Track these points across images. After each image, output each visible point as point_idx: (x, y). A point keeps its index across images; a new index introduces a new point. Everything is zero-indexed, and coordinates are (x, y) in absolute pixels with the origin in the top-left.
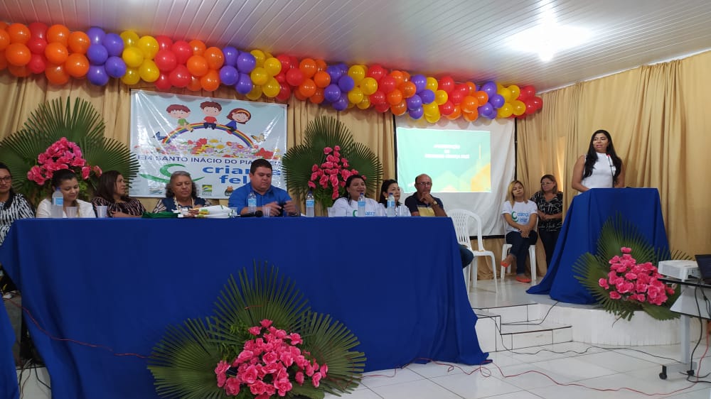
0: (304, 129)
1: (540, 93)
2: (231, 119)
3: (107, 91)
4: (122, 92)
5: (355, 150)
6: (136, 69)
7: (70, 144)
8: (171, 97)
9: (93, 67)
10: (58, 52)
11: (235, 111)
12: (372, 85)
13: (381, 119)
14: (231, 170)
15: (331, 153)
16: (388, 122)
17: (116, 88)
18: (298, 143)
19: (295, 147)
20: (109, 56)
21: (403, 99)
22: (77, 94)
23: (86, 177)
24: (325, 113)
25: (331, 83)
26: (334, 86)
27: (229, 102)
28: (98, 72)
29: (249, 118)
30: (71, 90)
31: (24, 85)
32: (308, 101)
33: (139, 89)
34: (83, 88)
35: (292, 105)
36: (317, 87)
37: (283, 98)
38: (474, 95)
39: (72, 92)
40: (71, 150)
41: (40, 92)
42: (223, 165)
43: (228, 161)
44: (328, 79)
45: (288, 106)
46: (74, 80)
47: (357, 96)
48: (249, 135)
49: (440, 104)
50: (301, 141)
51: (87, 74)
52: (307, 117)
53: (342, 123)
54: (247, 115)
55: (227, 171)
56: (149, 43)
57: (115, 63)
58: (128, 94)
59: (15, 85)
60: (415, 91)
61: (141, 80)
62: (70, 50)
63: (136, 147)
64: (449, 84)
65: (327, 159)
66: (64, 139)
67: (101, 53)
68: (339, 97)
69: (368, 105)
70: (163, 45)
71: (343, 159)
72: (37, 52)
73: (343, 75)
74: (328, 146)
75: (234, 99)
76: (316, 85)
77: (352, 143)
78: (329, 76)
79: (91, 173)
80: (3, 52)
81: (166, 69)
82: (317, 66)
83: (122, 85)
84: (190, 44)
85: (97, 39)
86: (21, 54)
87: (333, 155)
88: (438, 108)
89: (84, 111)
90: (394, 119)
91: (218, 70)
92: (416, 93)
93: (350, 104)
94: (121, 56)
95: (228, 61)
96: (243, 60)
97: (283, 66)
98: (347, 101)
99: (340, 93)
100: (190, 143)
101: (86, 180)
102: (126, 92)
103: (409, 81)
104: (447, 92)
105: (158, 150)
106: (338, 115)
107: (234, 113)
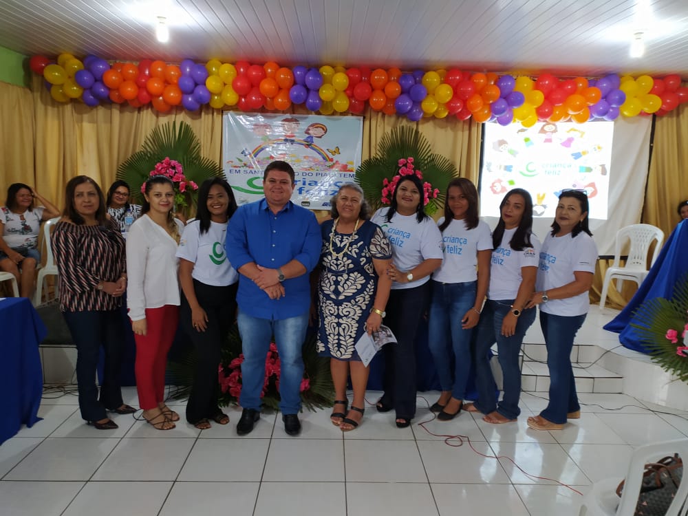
0: (379, 141)
2: (308, 133)
3: (203, 114)
4: (215, 114)
5: (433, 159)
6: (219, 94)
7: (173, 162)
8: (256, 116)
9: (185, 96)
10: (155, 86)
11: (312, 125)
12: (446, 92)
13: (466, 127)
14: (307, 183)
15: (405, 165)
16: (474, 129)
17: (211, 111)
18: (373, 155)
19: (370, 159)
20: (196, 84)
21: (485, 104)
22: (181, 118)
23: (183, 191)
24: (404, 123)
25: (402, 93)
26: (405, 97)
27: (306, 118)
28: (190, 99)
29: (325, 133)
30: (176, 114)
31: (142, 113)
32: (383, 112)
33: (230, 110)
34: (186, 113)
35: (368, 116)
36: (388, 99)
37: (352, 111)
38: (582, 93)
39: (178, 116)
40: (174, 168)
41: (154, 117)
42: (300, 178)
43: (304, 174)
44: (397, 89)
45: (364, 118)
46: (179, 107)
47: (430, 106)
48: (324, 149)
49: (535, 107)
50: (376, 153)
51: (181, 102)
52: (383, 129)
53: (420, 132)
54: (323, 129)
55: (304, 184)
56: (227, 71)
57: (200, 91)
58: (220, 116)
59: (136, 112)
60: (499, 94)
61: (225, 105)
62: (167, 82)
63: (228, 162)
64: (547, 82)
65: (400, 171)
66: (167, 158)
67: (188, 83)
68: (409, 107)
69: (446, 114)
70: (242, 70)
71: (417, 170)
72: (141, 87)
73: (416, 82)
74: (403, 158)
75: (311, 114)
76: (386, 96)
77: (429, 154)
78: (399, 86)
79: (187, 187)
80: (118, 89)
81: (242, 93)
82: (389, 76)
83: (213, 109)
84: (265, 67)
85: (188, 70)
86: (130, 90)
87: (406, 167)
88: (534, 111)
89: (187, 133)
90: (483, 125)
91: (289, 90)
92: (501, 97)
93: (425, 113)
94: (205, 84)
95: (298, 80)
96: (310, 78)
97: (350, 79)
98: (421, 110)
99: (412, 103)
100: (272, 157)
101: (183, 193)
102: (218, 113)
103: (495, 84)
104: (543, 92)
105: (245, 165)
106: (417, 125)
107: (311, 128)
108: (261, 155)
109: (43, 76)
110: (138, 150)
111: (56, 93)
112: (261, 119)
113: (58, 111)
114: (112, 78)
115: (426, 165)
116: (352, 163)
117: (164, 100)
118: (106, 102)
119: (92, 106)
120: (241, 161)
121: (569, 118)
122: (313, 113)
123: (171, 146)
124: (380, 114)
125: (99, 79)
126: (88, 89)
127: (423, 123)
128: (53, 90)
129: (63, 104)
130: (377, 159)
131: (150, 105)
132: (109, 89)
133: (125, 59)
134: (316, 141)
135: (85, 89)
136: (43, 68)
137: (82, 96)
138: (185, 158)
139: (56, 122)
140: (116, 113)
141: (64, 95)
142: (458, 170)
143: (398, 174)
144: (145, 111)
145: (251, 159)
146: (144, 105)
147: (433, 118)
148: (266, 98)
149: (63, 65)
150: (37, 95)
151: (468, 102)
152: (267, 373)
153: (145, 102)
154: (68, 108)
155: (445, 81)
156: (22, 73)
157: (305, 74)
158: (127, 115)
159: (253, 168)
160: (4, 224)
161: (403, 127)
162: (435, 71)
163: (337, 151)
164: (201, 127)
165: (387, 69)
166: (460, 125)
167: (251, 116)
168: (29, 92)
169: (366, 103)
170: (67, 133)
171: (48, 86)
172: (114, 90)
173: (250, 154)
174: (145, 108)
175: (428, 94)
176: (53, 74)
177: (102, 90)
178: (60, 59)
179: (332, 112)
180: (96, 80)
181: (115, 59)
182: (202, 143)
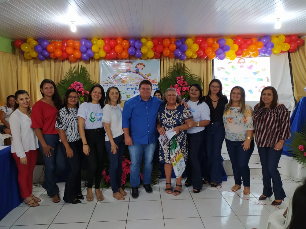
0: (168, 69)
1: (303, 37)
2: (137, 68)
3: (91, 61)
4: (96, 61)
5: (192, 76)
6: (98, 53)
7: (78, 83)
8: (114, 61)
9: (83, 54)
10: (70, 50)
11: (138, 64)
12: (196, 47)
13: (205, 61)
15: (180, 79)
16: (209, 62)
17: (94, 60)
18: (165, 75)
19: (164, 77)
20: (87, 49)
21: (213, 51)
22: (81, 64)
24: (178, 61)
25: (177, 48)
26: (178, 50)
27: (135, 61)
28: (85, 55)
29: (144, 67)
30: (79, 62)
31: (64, 62)
32: (169, 57)
33: (102, 59)
34: (83, 61)
35: (162, 59)
36: (171, 51)
37: (155, 57)
38: (255, 44)
39: (80, 63)
40: (79, 85)
41: (69, 64)
42: (134, 87)
43: (136, 85)
44: (175, 47)
45: (161, 60)
46: (80, 59)
47: (189, 53)
48: (144, 74)
49: (235, 51)
50: (167, 75)
51: (81, 57)
52: (169, 64)
53: (185, 65)
54: (143, 65)
55: (136, 89)
56: (101, 43)
57: (89, 52)
58: (98, 62)
59: (62, 62)
60: (219, 47)
61: (100, 57)
62: (74, 49)
63: (102, 82)
64: (239, 41)
65: (177, 82)
66: (76, 81)
67: (84, 49)
68: (180, 54)
69: (196, 56)
70: (107, 42)
71: (185, 81)
72: (64, 51)
73: (183, 44)
74: (179, 76)
75: (138, 59)
76: (170, 50)
77: (190, 74)
78: (175, 45)
79: (85, 93)
80: (53, 53)
81: (107, 52)
82: (171, 41)
83: (95, 59)
84: (117, 40)
85: (83, 43)
86: (59, 53)
87: (180, 80)
88: (235, 53)
89: (84, 70)
90: (213, 60)
91: (128, 49)
92: (220, 48)
93: (187, 57)
94: (91, 49)
95: (131, 45)
96: (137, 44)
97: (154, 44)
98: (185, 55)
99: (181, 52)
100: (121, 79)
101: (83, 96)
102: (97, 61)
103: (217, 42)
104: (238, 45)
105: (110, 83)
106: (184, 61)
107: (138, 65)
108: (116, 78)
109: (20, 48)
110: (63, 79)
111: (26, 55)
112: (116, 62)
113: (27, 63)
114: (51, 48)
115: (188, 79)
116: (156, 80)
117: (73, 56)
118: (48, 58)
119: (42, 60)
120: (108, 81)
121: (250, 55)
122: (138, 58)
123: (77, 76)
124: (168, 58)
125: (45, 49)
126: (40, 53)
127: (186, 61)
128: (25, 54)
129: (30, 60)
130: (167, 77)
131: (67, 59)
132: (49, 53)
133: (56, 40)
134: (140, 71)
135: (39, 53)
136: (21, 45)
137: (38, 56)
138: (84, 81)
139: (26, 68)
140: (52, 63)
141: (30, 56)
142: (203, 80)
143: (177, 83)
144: (65, 62)
145: (112, 80)
146: (65, 59)
147: (191, 58)
148: (118, 53)
149: (29, 44)
150: (18, 57)
151: (205, 51)
152: (126, 173)
153: (66, 57)
154: (32, 62)
155: (195, 42)
156: (11, 47)
157: (135, 42)
158: (57, 63)
159: (113, 84)
160: (5, 113)
161: (178, 63)
162: (191, 38)
163: (150, 75)
164: (90, 67)
165: (170, 38)
166: (202, 61)
167: (111, 61)
168: (14, 55)
169: (162, 53)
170: (31, 73)
171: (23, 53)
172: (51, 53)
173: (112, 78)
174: (65, 60)
175: (188, 48)
176: (25, 47)
177: (46, 53)
178: (28, 41)
179: (146, 58)
180: (43, 49)
181: (51, 39)
182: (91, 74)
